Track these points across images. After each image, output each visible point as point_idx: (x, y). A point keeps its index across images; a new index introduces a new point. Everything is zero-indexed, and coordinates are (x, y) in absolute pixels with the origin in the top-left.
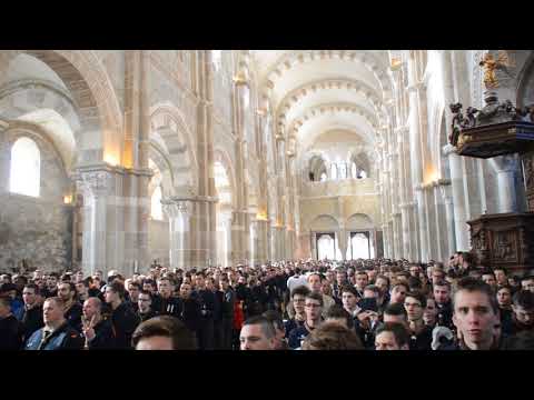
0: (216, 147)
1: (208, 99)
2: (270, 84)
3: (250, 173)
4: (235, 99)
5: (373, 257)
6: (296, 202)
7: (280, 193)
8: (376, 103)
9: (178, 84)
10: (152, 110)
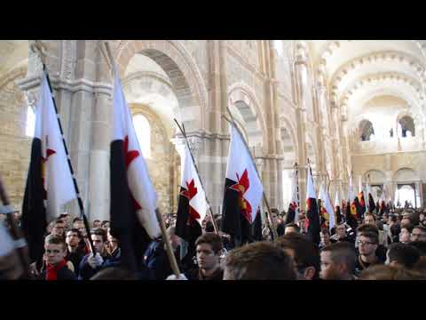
0: (281, 115)
1: (273, 77)
2: (323, 61)
3: (310, 136)
4: (295, 76)
5: (419, 206)
6: (349, 158)
7: (335, 151)
8: (419, 69)
9: (249, 67)
10: (230, 88)
